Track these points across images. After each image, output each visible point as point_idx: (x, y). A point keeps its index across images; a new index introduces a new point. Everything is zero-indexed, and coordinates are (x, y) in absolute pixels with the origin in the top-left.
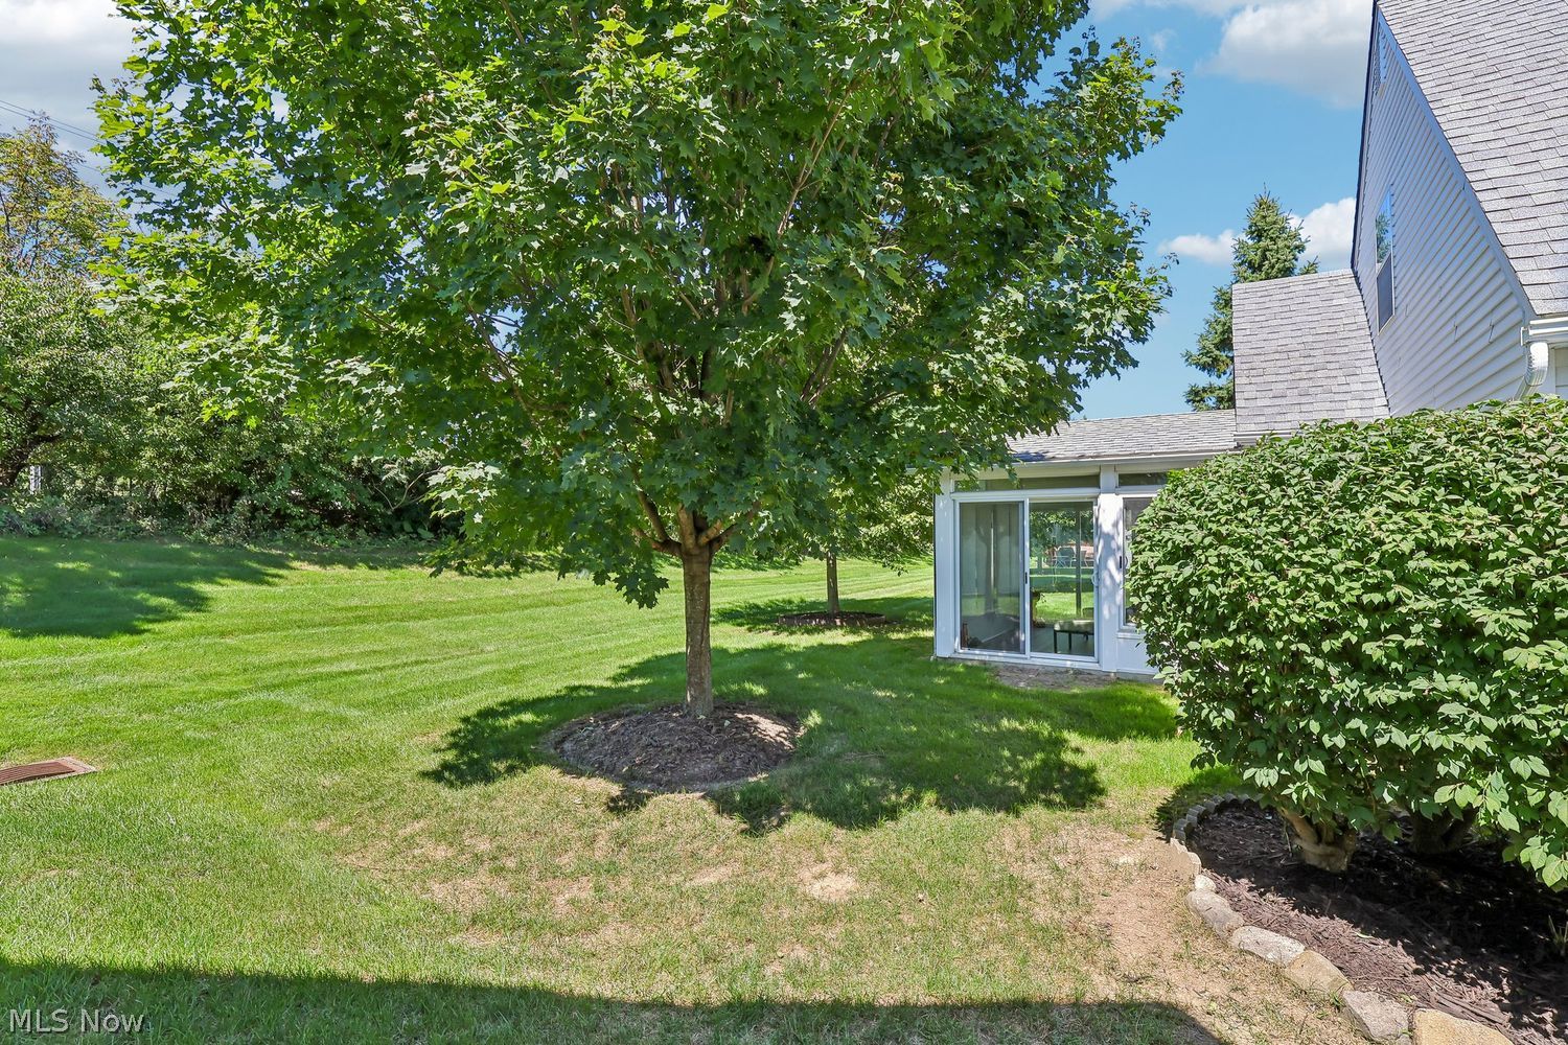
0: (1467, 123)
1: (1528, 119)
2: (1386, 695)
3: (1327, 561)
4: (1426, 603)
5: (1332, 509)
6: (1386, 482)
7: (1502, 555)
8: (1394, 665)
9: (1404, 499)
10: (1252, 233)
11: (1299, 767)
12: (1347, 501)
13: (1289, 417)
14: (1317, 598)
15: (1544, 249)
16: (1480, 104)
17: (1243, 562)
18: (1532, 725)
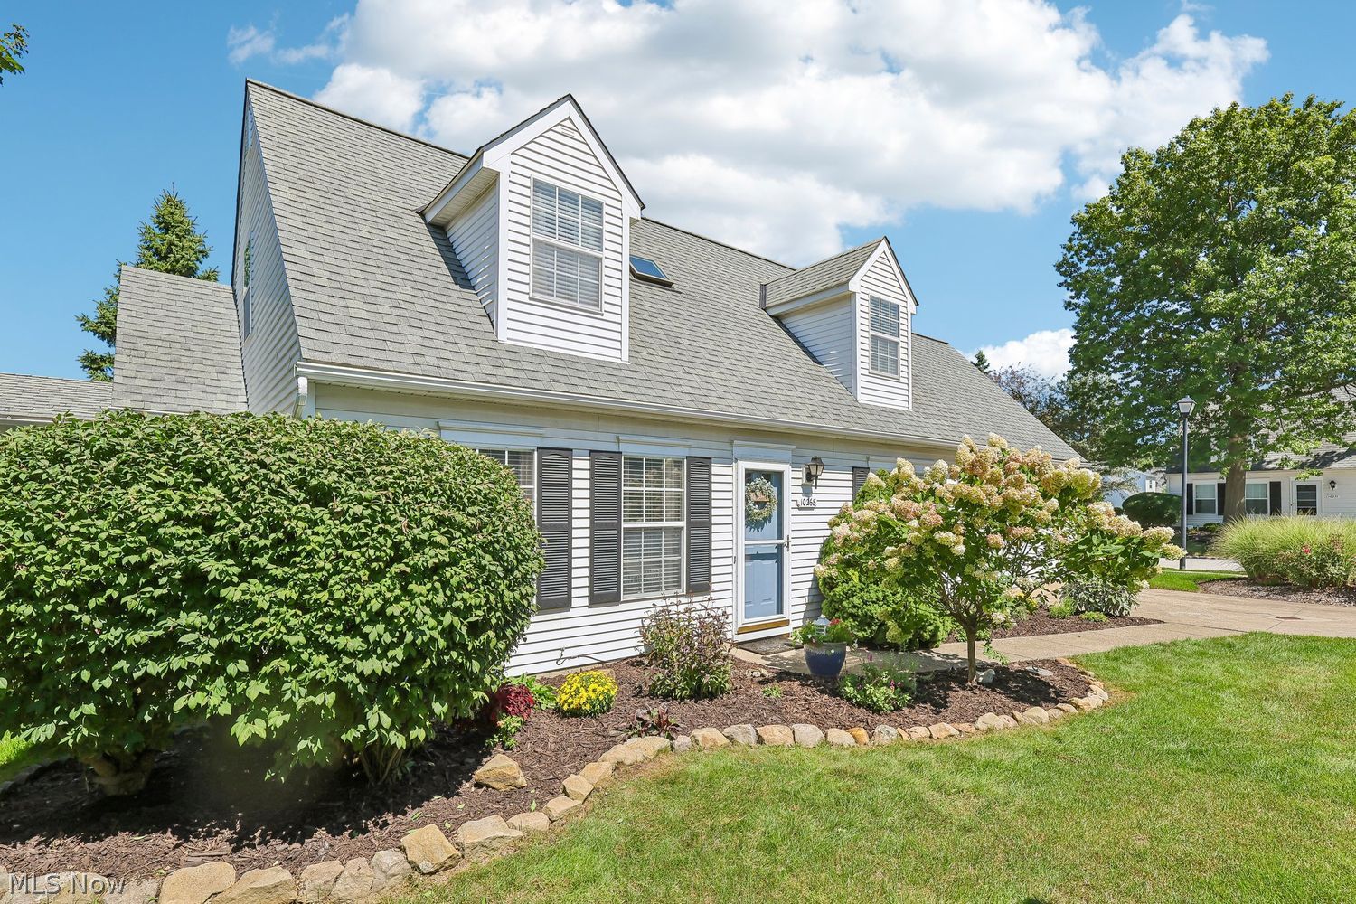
0: (288, 208)
1: (323, 224)
2: (141, 636)
3: (93, 530)
4: (173, 560)
5: (103, 486)
6: (150, 466)
7: (223, 522)
8: (150, 611)
9: (162, 480)
10: (160, 223)
11: (73, 715)
12: (116, 479)
13: (165, 400)
14: (83, 563)
15: (314, 315)
16: (299, 199)
17: (11, 534)
18: (237, 639)
